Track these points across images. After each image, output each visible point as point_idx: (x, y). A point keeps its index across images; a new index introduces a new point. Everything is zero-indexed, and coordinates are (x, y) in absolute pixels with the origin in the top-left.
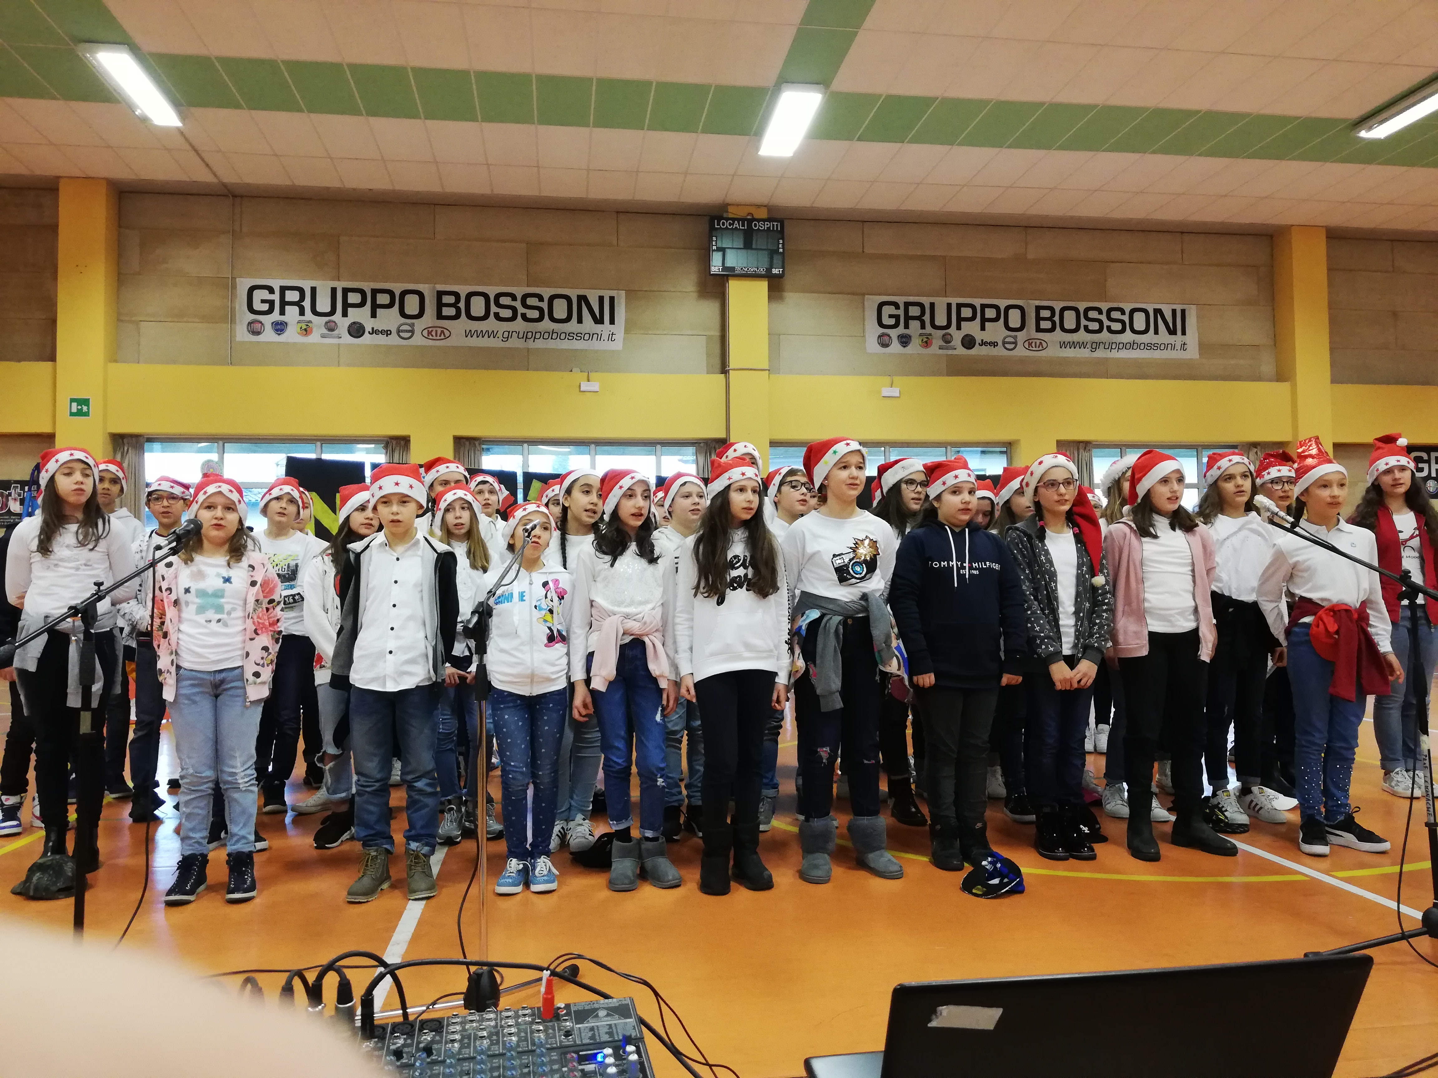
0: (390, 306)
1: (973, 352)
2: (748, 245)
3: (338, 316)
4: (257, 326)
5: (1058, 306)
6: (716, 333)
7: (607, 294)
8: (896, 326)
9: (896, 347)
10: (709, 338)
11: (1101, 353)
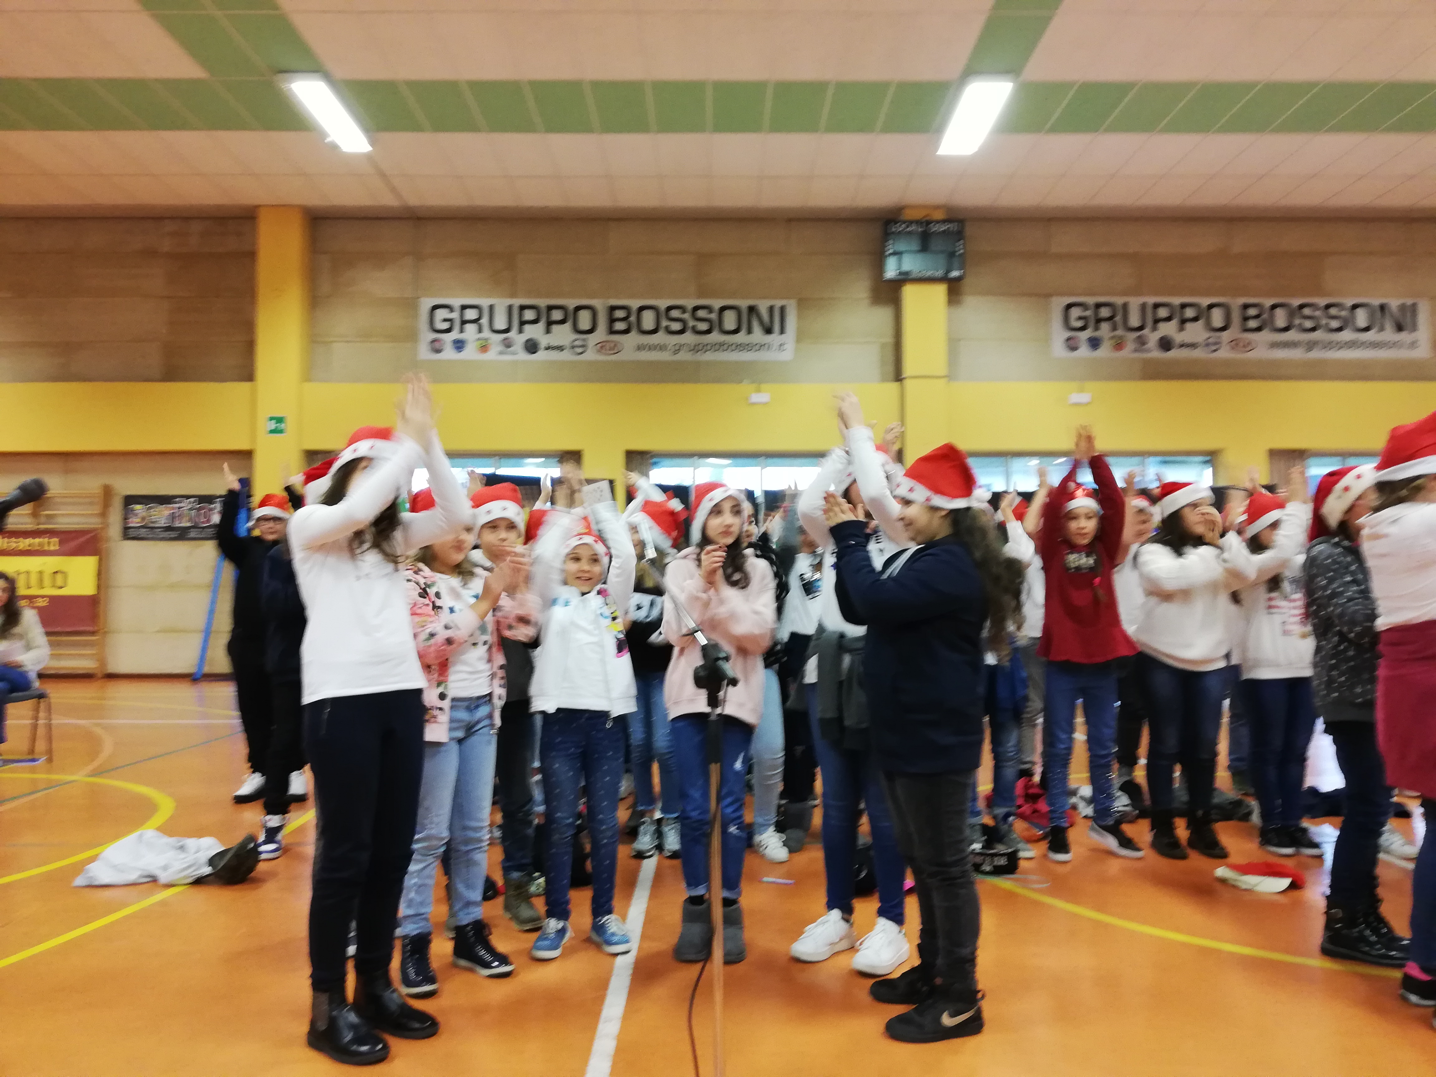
0: (562, 322)
1: (1172, 354)
2: (924, 248)
3: (513, 334)
4: (437, 345)
5: (1268, 302)
6: (889, 339)
7: (778, 303)
8: (1083, 329)
9: (1084, 351)
10: (883, 346)
11: (1316, 354)
